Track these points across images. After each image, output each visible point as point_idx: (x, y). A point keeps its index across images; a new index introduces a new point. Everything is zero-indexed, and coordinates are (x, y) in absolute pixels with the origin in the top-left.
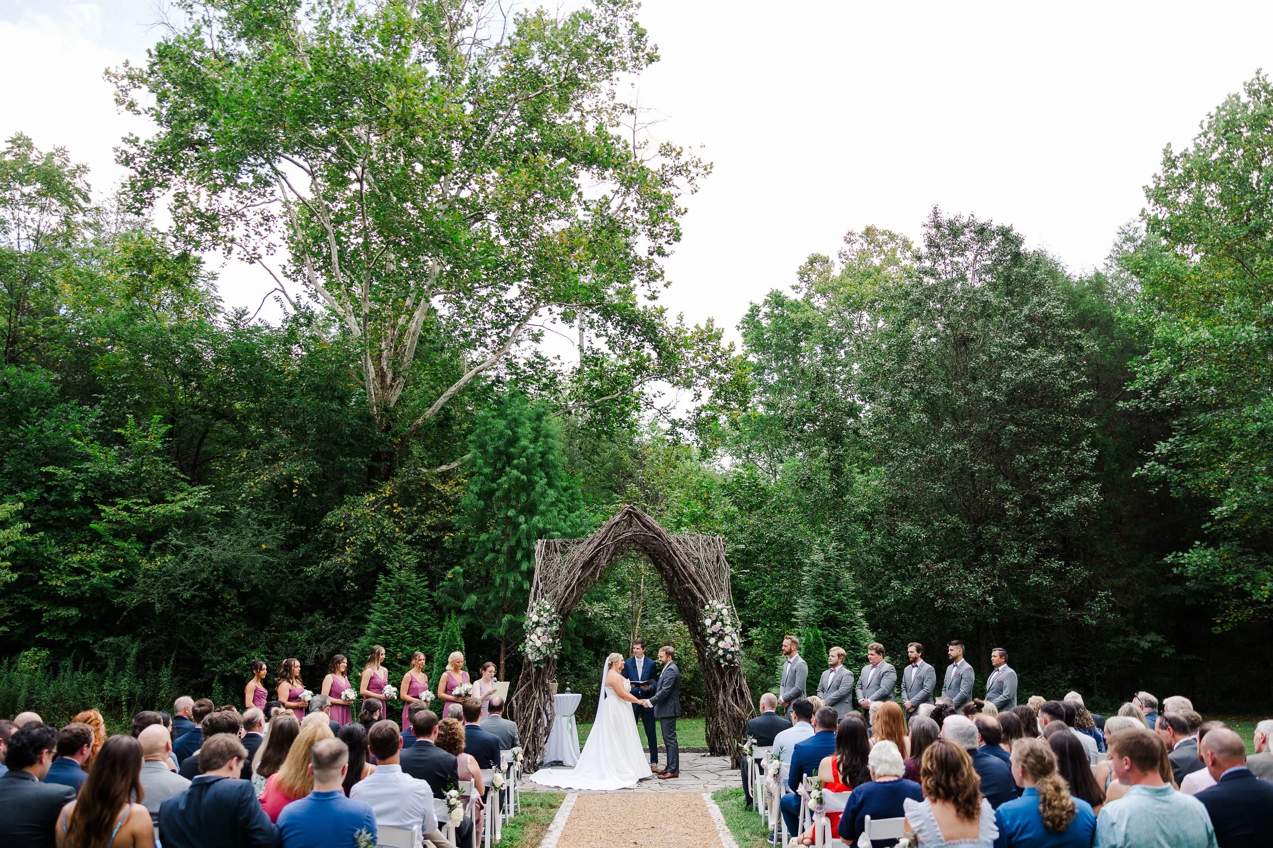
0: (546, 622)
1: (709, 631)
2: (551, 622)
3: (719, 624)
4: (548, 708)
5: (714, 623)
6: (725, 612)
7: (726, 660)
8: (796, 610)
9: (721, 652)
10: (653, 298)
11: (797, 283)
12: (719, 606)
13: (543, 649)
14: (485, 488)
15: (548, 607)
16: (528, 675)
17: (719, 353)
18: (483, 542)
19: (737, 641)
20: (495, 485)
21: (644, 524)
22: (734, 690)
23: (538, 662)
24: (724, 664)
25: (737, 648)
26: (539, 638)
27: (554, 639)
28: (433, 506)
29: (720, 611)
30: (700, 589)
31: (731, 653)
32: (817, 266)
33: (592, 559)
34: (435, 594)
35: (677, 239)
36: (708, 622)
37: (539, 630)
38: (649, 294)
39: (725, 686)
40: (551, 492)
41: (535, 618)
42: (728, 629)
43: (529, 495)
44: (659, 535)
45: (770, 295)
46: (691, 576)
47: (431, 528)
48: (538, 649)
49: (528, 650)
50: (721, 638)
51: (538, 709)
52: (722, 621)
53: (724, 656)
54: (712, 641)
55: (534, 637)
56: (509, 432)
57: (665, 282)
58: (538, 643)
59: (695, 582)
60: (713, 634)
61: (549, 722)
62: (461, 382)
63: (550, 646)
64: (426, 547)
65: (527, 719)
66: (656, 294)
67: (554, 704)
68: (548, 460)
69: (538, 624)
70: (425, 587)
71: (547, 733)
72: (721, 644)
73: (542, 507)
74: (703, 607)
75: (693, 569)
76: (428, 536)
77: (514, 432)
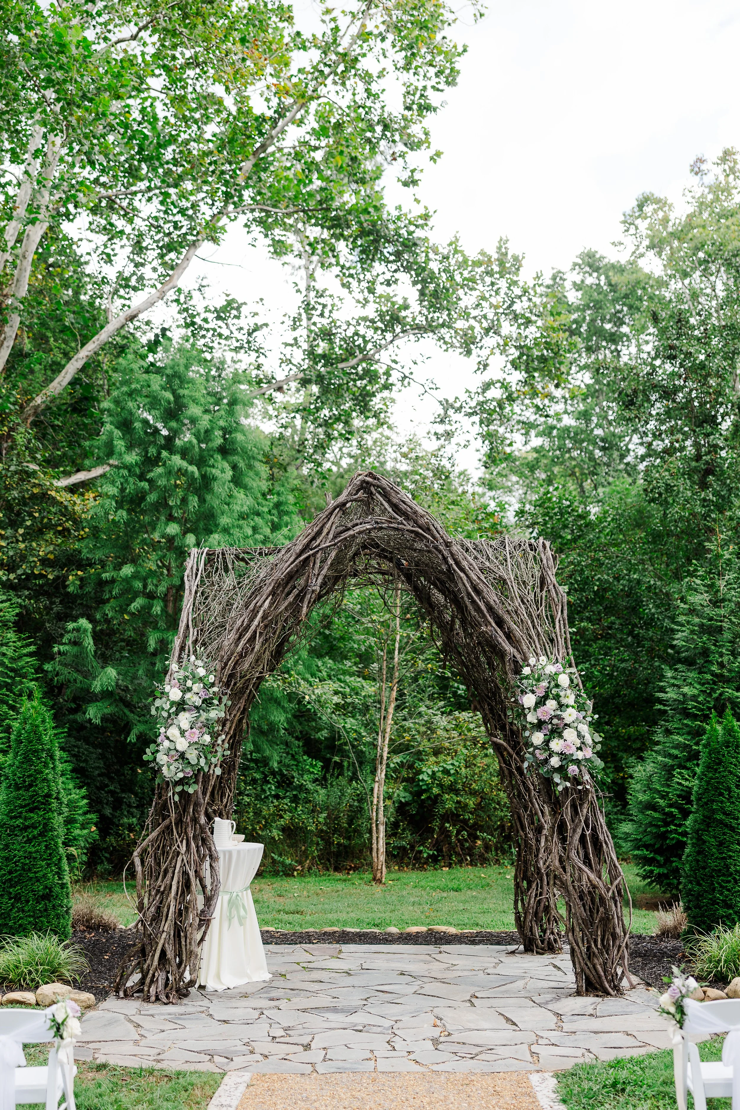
0: (199, 702)
1: (531, 718)
2: (208, 702)
3: (551, 704)
4: (206, 873)
5: (541, 702)
6: (564, 680)
7: (566, 778)
8: (662, 690)
9: (555, 762)
10: (411, 182)
11: (620, 237)
12: (550, 669)
13: (192, 756)
14: (130, 488)
15: (201, 672)
16: (165, 806)
17: (518, 291)
18: (127, 580)
19: (589, 740)
20: (145, 485)
21: (395, 507)
22: (583, 837)
23: (181, 782)
24: (561, 785)
25: (588, 753)
26: (183, 733)
27: (214, 736)
28: (50, 526)
29: (553, 678)
30: (509, 636)
31: (578, 762)
32: (648, 209)
33: (291, 576)
34: (47, 667)
35: (451, 82)
36: (529, 700)
37: (184, 719)
38: (405, 175)
39: (562, 828)
40: (240, 495)
41: (175, 694)
42: (570, 715)
43: (202, 501)
44: (428, 530)
45: (581, 256)
46: (490, 609)
47: (45, 562)
48: (182, 756)
49: (162, 758)
50: (556, 732)
51: (185, 874)
52: (557, 697)
53: (561, 770)
54: (538, 738)
55: (173, 732)
56: (169, 395)
57: (432, 152)
58: (182, 745)
59: (500, 622)
60: (540, 725)
61: (209, 900)
62: (103, 336)
63: (207, 750)
64: (38, 593)
65: (164, 894)
66: (417, 176)
67: (221, 865)
68: (233, 442)
69: (181, 706)
70: (30, 655)
71: (205, 921)
72: (556, 745)
73: (224, 520)
74: (517, 671)
75: (493, 597)
76: (41, 576)
77: (177, 397)
